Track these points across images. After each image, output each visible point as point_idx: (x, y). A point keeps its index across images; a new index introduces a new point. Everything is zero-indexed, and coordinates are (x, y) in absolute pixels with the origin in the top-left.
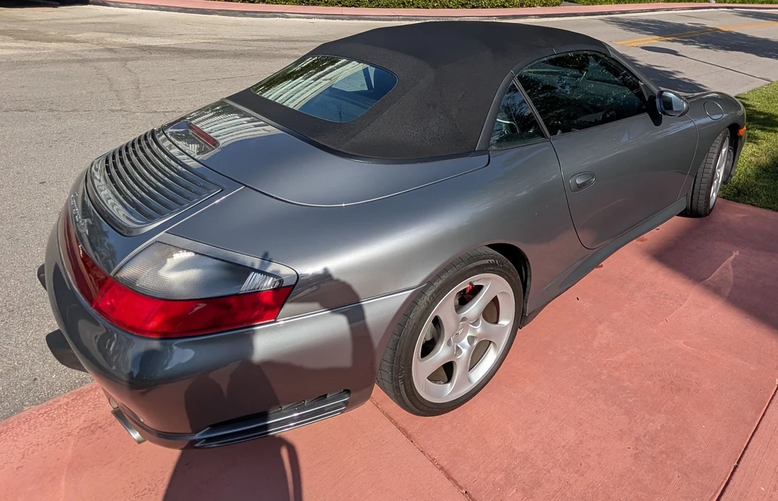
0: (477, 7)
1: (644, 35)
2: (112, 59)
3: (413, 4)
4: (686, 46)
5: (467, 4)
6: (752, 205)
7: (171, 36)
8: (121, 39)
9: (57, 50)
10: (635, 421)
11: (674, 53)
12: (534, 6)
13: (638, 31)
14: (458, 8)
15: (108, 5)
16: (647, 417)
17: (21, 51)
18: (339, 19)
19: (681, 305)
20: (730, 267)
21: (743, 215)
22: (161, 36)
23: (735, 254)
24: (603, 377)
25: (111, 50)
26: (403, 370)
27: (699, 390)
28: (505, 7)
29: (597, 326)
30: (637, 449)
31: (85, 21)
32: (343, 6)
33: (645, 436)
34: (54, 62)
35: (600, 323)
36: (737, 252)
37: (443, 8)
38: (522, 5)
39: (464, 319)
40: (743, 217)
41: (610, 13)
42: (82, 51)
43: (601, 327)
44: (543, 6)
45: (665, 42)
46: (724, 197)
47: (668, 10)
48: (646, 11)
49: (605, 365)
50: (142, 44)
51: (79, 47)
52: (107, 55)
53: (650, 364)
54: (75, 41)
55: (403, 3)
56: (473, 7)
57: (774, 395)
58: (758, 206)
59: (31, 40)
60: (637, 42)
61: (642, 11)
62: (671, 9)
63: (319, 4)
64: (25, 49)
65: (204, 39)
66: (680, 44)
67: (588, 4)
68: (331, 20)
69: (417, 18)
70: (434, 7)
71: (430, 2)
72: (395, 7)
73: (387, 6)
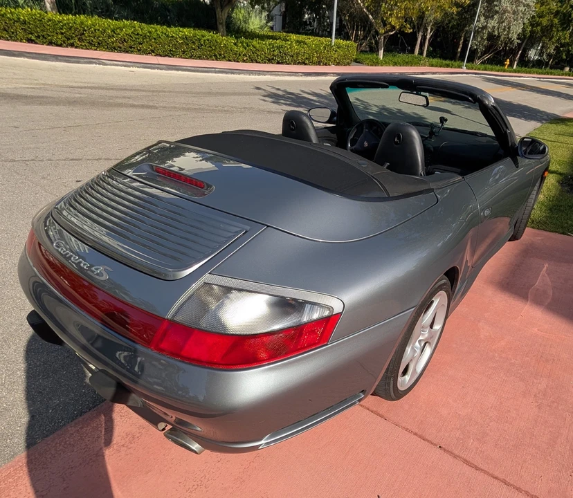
0: (282, 63)
3: (225, 57)
5: (273, 59)
10: (529, 384)
12: (329, 65)
14: (265, 63)
16: (535, 380)
18: (158, 68)
19: (526, 304)
20: (546, 274)
24: (497, 359)
27: (560, 359)
28: (305, 64)
29: (478, 323)
30: (538, 402)
32: (157, 55)
33: (539, 393)
36: (547, 264)
37: (252, 61)
38: (319, 63)
43: (481, 324)
49: (494, 350)
53: (523, 346)
55: (215, 55)
56: (278, 63)
63: (132, 52)
67: (372, 65)
68: (149, 70)
69: (232, 71)
70: (244, 61)
71: (240, 55)
72: (208, 59)
73: (200, 58)
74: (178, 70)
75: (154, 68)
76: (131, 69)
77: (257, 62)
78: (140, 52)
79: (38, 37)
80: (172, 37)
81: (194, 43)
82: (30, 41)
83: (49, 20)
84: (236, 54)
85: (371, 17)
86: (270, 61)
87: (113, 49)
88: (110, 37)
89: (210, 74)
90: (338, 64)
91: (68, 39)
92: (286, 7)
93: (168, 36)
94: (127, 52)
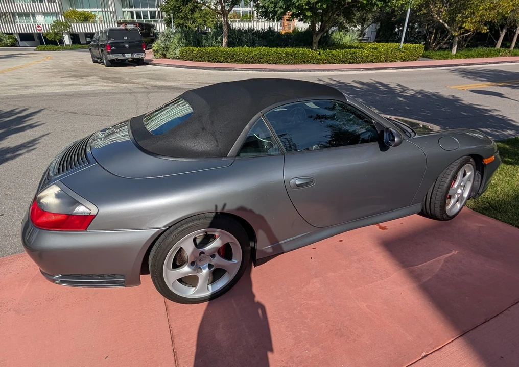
0: (353, 63)
1: (478, 81)
2: (144, 92)
3: (310, 62)
4: (514, 90)
5: (346, 61)
6: (496, 218)
7: (175, 81)
8: (153, 82)
9: (125, 87)
10: (298, 346)
11: (500, 95)
12: (395, 61)
13: (473, 78)
14: (339, 63)
15: (156, 65)
16: (308, 346)
17: (111, 88)
18: (264, 71)
19: (382, 279)
20: (443, 261)
21: (481, 225)
22: (170, 81)
23: (453, 252)
24: (295, 312)
25: (146, 88)
26: (156, 272)
27: (356, 340)
28: (373, 62)
29: (312, 278)
30: (287, 363)
31: (143, 73)
32: (269, 63)
33: (297, 358)
34: (120, 93)
35: (316, 277)
36: (457, 252)
37: (330, 63)
38: (386, 61)
39: (202, 253)
40: (480, 227)
41: (456, 65)
42: (134, 88)
43: (315, 280)
44: (403, 61)
45: (496, 87)
46: (473, 209)
47: (512, 62)
48: (490, 63)
49: (302, 304)
50: (160, 85)
51: (135, 86)
52: (143, 90)
53: (332, 313)
54: (134, 83)
55: (304, 61)
56: (351, 63)
57: (414, 363)
58: (500, 220)
59: (117, 82)
60: (467, 87)
61: (486, 63)
62: (515, 62)
63: (255, 63)
64: (113, 86)
65: (190, 82)
66: (509, 88)
67: (440, 59)
68: (259, 72)
69: (310, 70)
70: (324, 63)
71: (321, 60)
72: (299, 64)
73: (294, 63)
74: (275, 71)
75: (262, 71)
76: (249, 72)
77: (333, 63)
78: (260, 62)
79: (213, 59)
80: (280, 53)
81: (292, 55)
82: (209, 61)
83: (220, 51)
84: (318, 60)
85: (446, 25)
86: (343, 62)
87: (247, 62)
88: (246, 56)
89: (295, 73)
90: (404, 60)
91: (226, 59)
92: (381, 26)
93: (277, 53)
94: (253, 63)
